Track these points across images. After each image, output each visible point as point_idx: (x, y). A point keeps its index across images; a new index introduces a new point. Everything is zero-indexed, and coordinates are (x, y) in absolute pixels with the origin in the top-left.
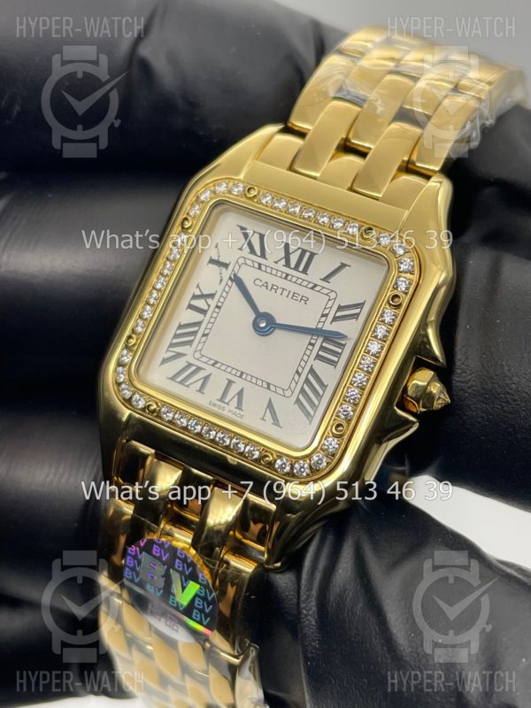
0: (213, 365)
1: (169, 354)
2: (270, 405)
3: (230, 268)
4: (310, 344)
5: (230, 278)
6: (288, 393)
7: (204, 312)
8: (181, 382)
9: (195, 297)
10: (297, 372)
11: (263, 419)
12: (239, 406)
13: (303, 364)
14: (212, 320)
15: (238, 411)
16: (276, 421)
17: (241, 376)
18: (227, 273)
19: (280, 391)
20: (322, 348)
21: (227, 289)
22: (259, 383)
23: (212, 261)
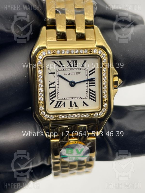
0: (64, 99)
1: (51, 102)
2: (84, 102)
3: (56, 73)
4: (86, 83)
5: (57, 76)
6: (87, 97)
7: (55, 87)
8: (58, 107)
9: (50, 85)
10: (87, 92)
11: (84, 106)
12: (76, 106)
13: (87, 89)
14: (58, 88)
15: (76, 107)
16: (87, 105)
17: (73, 99)
18: (55, 75)
19: (85, 98)
20: (90, 83)
21: (58, 79)
22: (78, 98)
23: (49, 74)
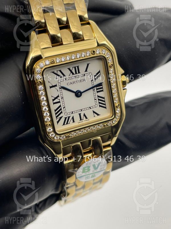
0: (72, 113)
1: (58, 120)
2: (94, 112)
3: (58, 85)
4: (93, 90)
5: (60, 88)
6: (96, 106)
7: (59, 102)
8: (67, 123)
9: (53, 100)
10: (95, 99)
11: (94, 116)
12: (86, 118)
13: (95, 96)
14: (63, 102)
15: (87, 119)
16: (98, 115)
17: (81, 111)
18: (58, 88)
19: (94, 107)
20: (97, 89)
21: (61, 92)
22: (87, 109)
23: (51, 87)
